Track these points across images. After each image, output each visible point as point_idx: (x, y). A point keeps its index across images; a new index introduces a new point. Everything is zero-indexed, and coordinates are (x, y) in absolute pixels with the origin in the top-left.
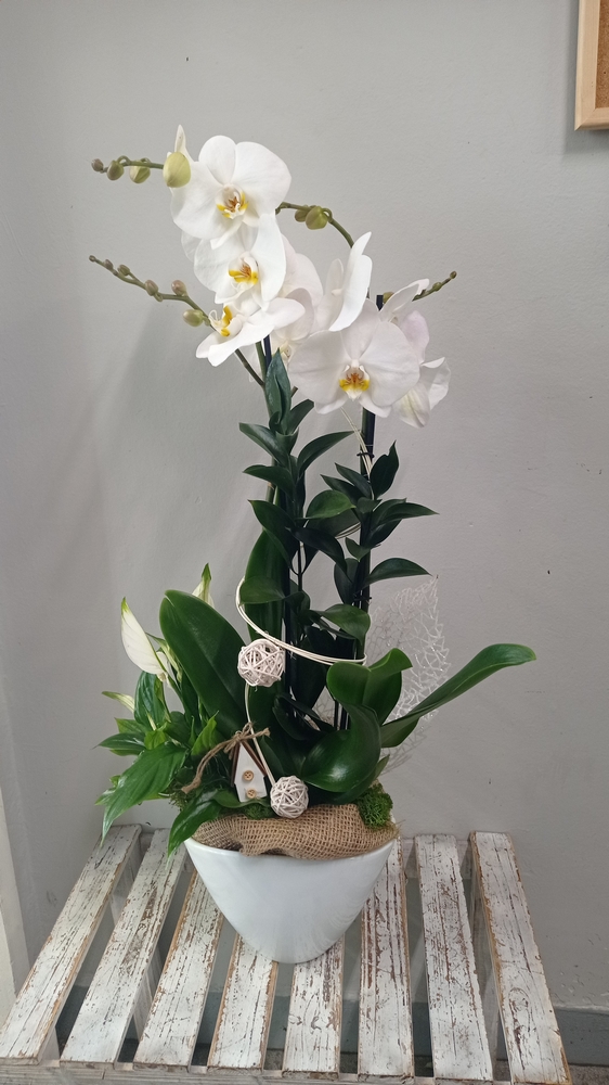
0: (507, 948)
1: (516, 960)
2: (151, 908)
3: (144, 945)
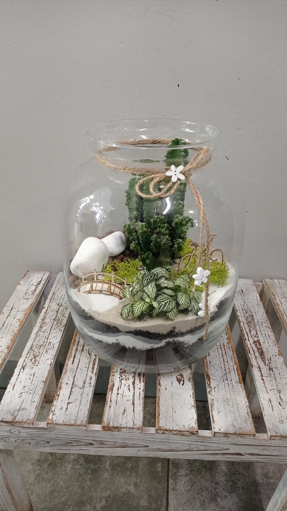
2: (258, 349)
3: (246, 326)
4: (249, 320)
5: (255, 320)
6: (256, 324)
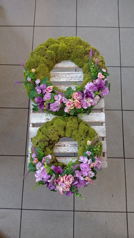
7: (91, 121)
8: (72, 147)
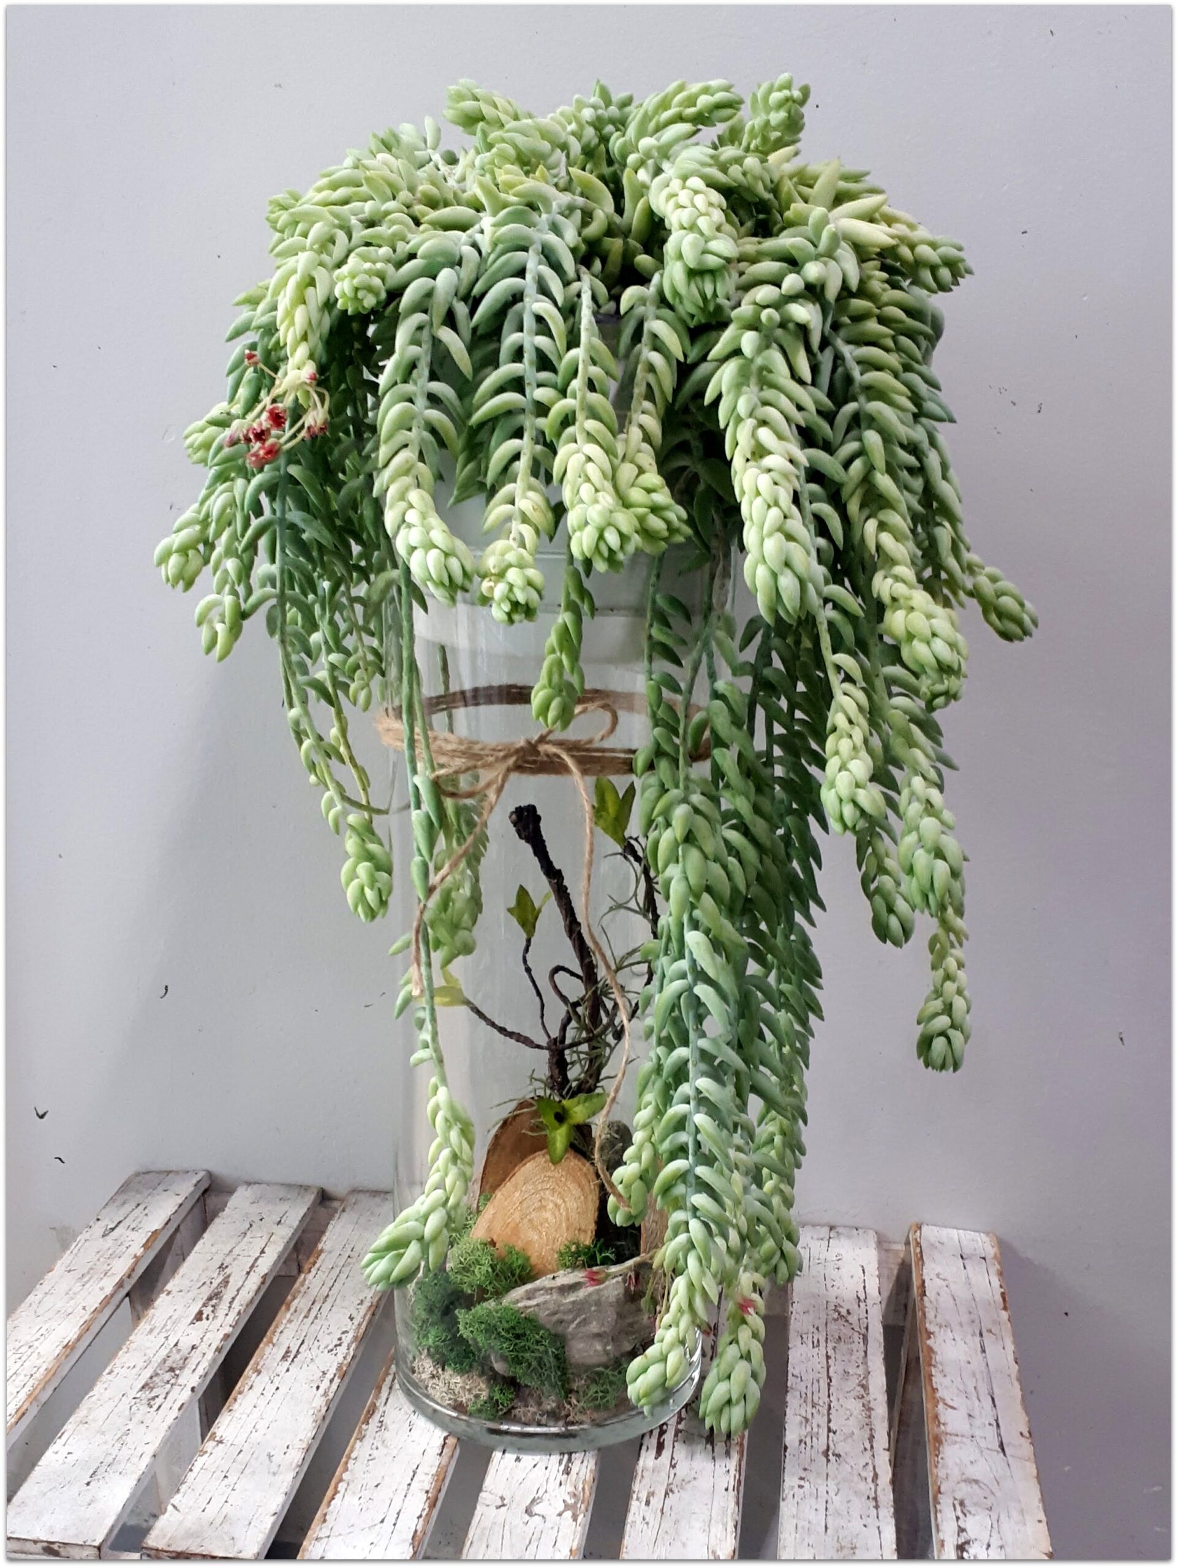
0: (962, 1413)
1: (978, 1433)
2: (214, 1306)
3: (191, 1364)
4: (168, 1376)
5: (148, 1373)
6: (154, 1365)
7: (346, 1470)
8: (163, 1353)
